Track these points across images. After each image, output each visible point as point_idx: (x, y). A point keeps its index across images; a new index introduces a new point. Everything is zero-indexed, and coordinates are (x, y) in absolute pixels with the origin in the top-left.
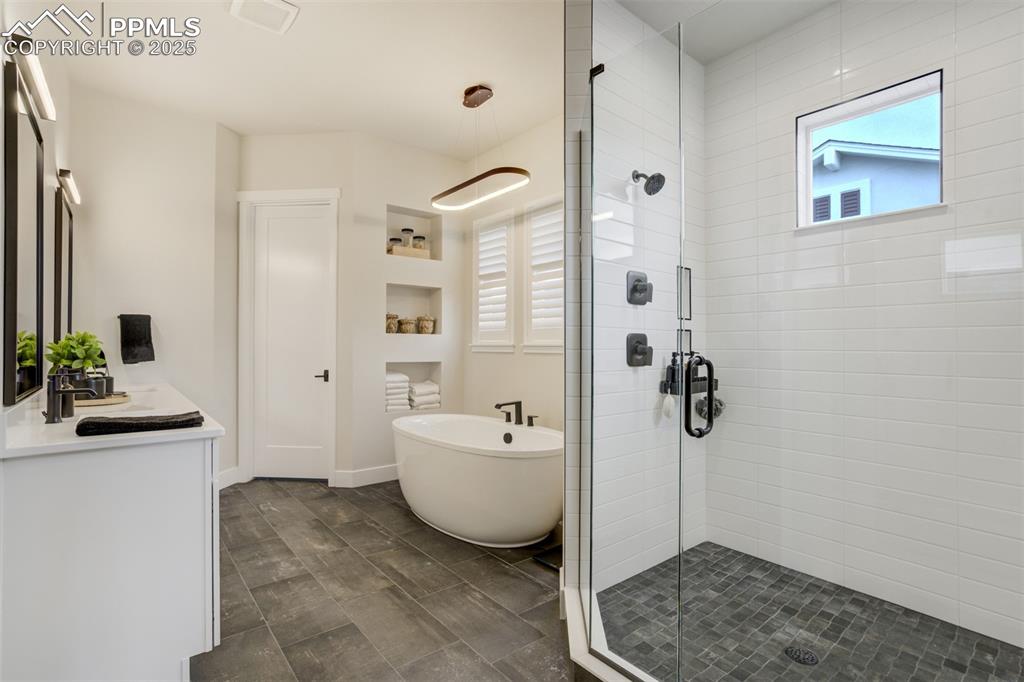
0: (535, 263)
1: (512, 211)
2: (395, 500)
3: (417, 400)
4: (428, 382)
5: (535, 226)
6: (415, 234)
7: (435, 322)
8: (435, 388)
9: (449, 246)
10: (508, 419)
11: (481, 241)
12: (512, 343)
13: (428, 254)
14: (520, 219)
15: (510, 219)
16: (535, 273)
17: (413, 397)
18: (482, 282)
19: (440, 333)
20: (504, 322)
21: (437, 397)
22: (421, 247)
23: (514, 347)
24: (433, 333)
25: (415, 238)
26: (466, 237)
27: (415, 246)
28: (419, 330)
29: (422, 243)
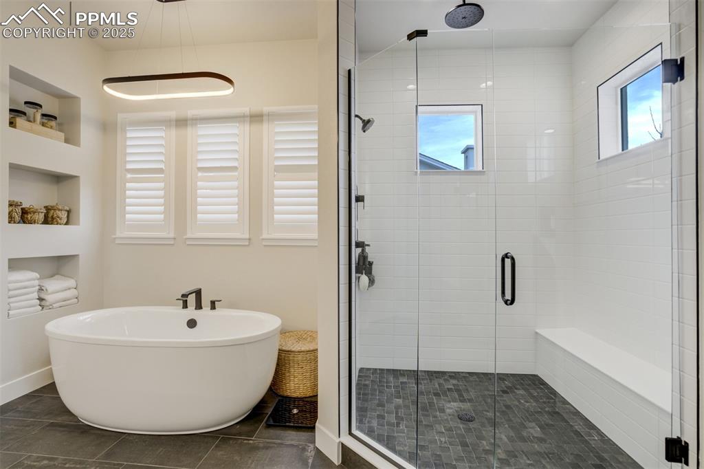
0: (200, 165)
1: (173, 114)
2: (59, 420)
3: (50, 298)
4: (56, 277)
5: (201, 132)
6: (45, 110)
7: (69, 212)
8: (72, 283)
9: (87, 133)
10: (185, 306)
11: (129, 135)
12: (172, 235)
13: (63, 138)
14: (182, 123)
15: (170, 121)
16: (200, 174)
17: (43, 296)
18: (129, 176)
19: (78, 224)
20: (162, 216)
21: (74, 292)
22: (51, 127)
23: (175, 239)
24: (67, 223)
25: (43, 115)
26: (108, 128)
27: (43, 124)
28: (48, 220)
29: (53, 123)
